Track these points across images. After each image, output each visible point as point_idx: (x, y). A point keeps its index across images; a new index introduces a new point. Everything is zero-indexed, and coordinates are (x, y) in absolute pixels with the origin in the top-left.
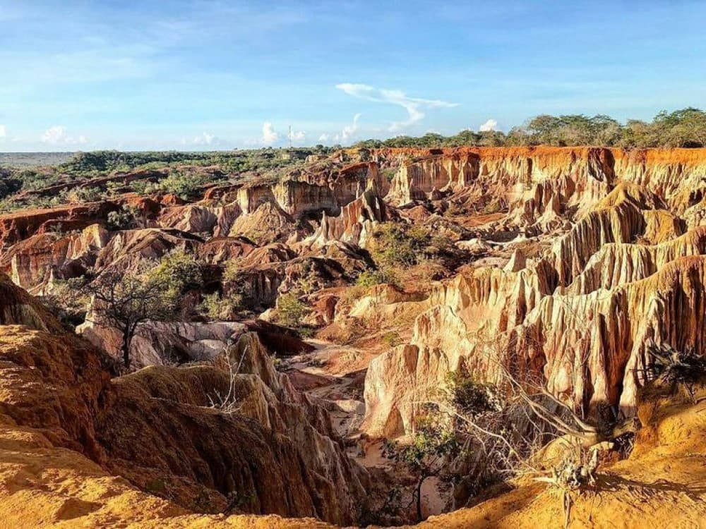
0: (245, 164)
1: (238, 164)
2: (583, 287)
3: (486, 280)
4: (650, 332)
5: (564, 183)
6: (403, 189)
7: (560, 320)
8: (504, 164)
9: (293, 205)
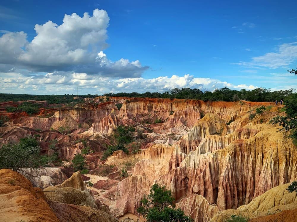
0: (57, 101)
1: (54, 100)
2: (199, 152)
3: (160, 149)
4: (227, 169)
5: (185, 113)
6: (124, 113)
7: (194, 165)
8: (162, 105)
9: (79, 118)
